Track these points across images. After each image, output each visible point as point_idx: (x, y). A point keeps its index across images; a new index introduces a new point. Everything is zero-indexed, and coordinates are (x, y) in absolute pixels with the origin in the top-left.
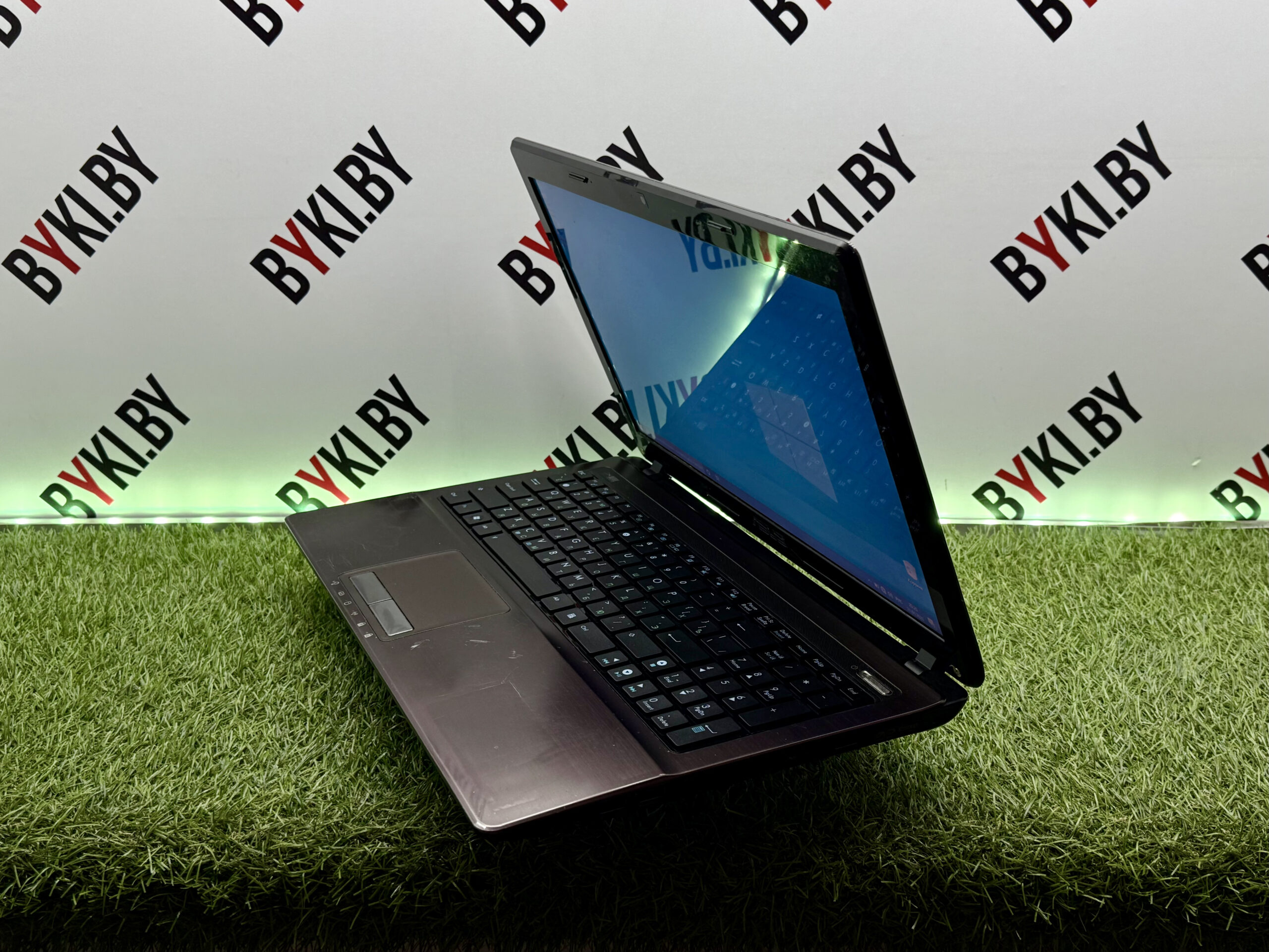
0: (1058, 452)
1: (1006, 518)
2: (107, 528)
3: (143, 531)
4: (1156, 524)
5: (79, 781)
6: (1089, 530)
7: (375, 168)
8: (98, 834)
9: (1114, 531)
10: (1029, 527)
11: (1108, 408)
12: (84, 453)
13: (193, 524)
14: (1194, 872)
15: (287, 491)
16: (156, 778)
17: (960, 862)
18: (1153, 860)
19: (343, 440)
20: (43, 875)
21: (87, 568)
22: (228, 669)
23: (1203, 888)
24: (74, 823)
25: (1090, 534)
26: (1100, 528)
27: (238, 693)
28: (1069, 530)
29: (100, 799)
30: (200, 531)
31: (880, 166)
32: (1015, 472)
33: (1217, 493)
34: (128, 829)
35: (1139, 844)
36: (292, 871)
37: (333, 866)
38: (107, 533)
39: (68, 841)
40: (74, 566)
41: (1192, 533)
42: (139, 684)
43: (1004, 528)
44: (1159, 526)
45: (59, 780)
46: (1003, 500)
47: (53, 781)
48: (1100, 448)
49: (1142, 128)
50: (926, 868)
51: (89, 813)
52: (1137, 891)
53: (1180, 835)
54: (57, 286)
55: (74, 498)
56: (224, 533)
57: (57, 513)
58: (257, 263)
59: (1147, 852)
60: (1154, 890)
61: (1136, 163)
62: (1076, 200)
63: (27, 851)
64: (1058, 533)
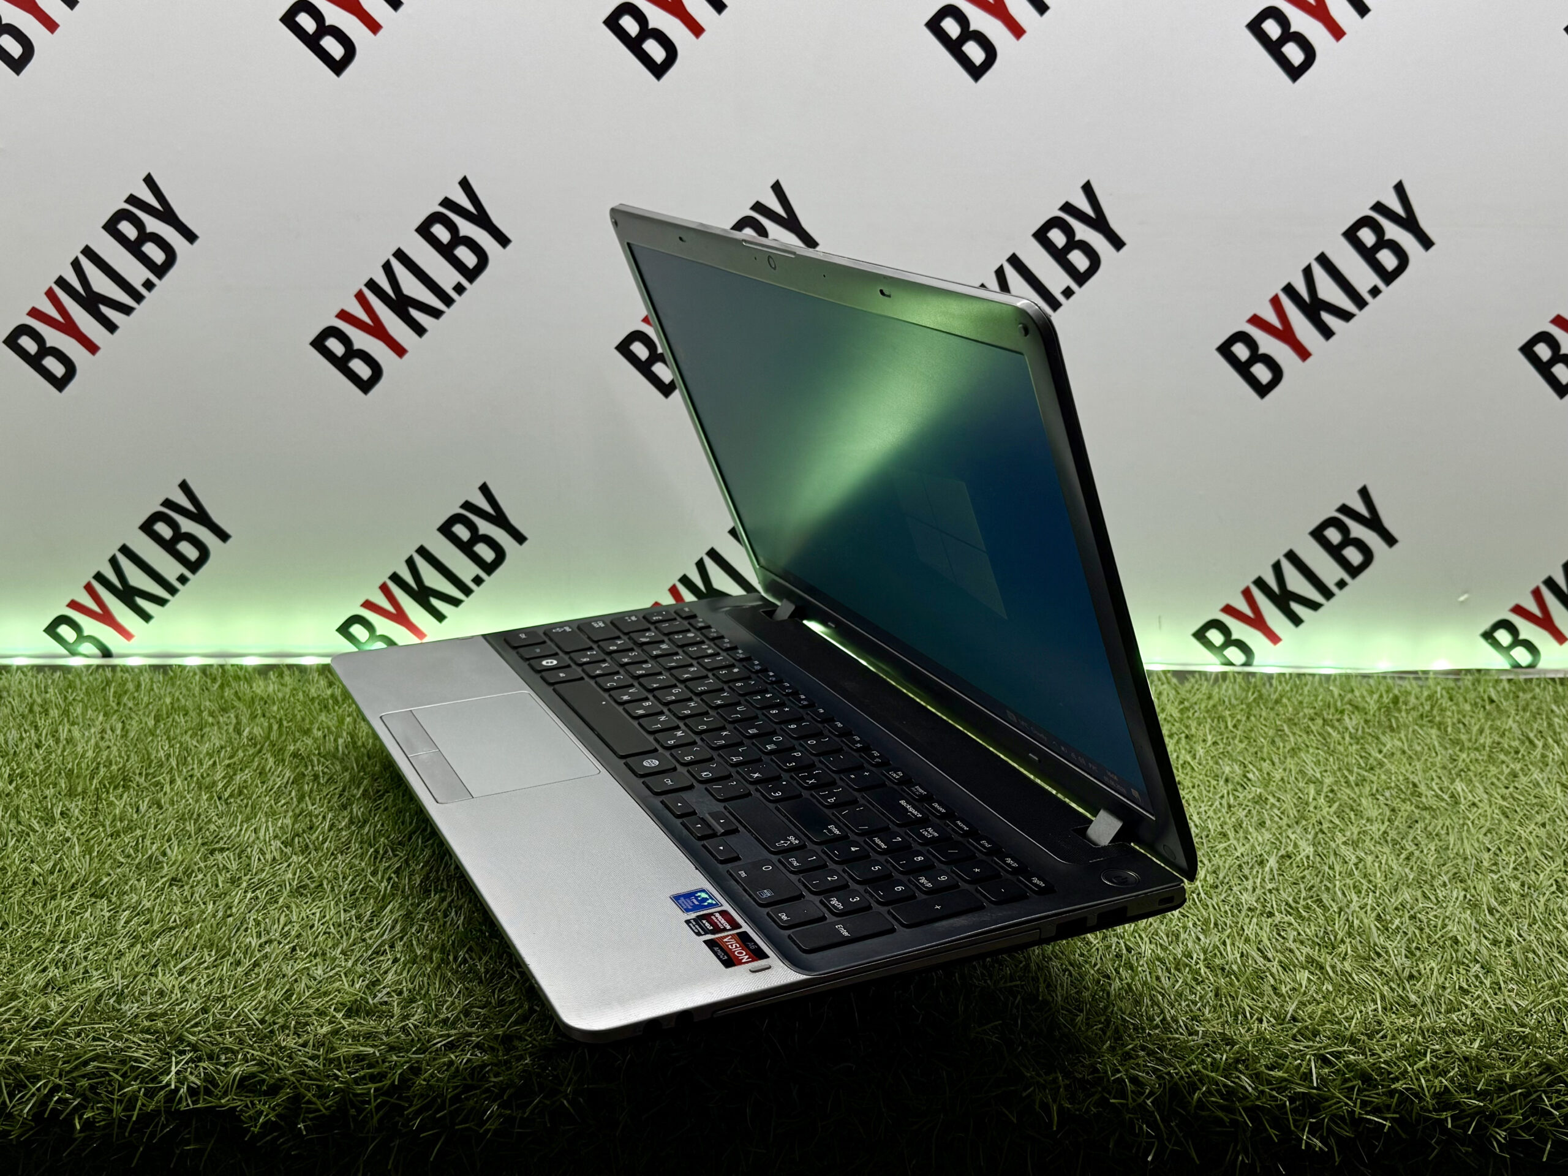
0: (1296, 583)
1: (1231, 664)
2: (125, 669)
3: (171, 674)
4: (1416, 672)
5: (86, 972)
6: (1335, 679)
7: (466, 228)
8: (110, 1037)
9: (1365, 680)
10: (1263, 675)
11: (1358, 530)
12: (99, 577)
13: (232, 665)
14: (1501, 1088)
15: (350, 626)
16: (184, 968)
17: (1208, 1076)
18: (1450, 1072)
19: (421, 564)
20: (38, 1089)
21: (101, 718)
22: (276, 837)
23: (1513, 1107)
24: (79, 1024)
25: (1338, 683)
26: (1348, 677)
27: (289, 866)
28: (1311, 678)
29: (114, 994)
30: (241, 674)
31: (1083, 232)
32: (1244, 607)
33: (1488, 636)
34: (147, 1031)
35: (1431, 1052)
36: (358, 1085)
37: (411, 1079)
38: (126, 675)
39: (72, 1046)
40: (84, 714)
41: (1460, 683)
42: (164, 854)
43: (1231, 675)
44: (1420, 675)
45: (61, 969)
46: (1229, 642)
47: (54, 972)
48: (1347, 578)
49: (1400, 189)
50: (1165, 1083)
51: (98, 1011)
52: (1430, 1112)
53: (1481, 1041)
54: (71, 370)
55: (86, 633)
56: (272, 677)
57: (65, 652)
58: (319, 344)
59: (1441, 1062)
60: (1453, 1110)
61: (1393, 231)
62: (1320, 275)
63: (18, 1059)
64: (1298, 682)
